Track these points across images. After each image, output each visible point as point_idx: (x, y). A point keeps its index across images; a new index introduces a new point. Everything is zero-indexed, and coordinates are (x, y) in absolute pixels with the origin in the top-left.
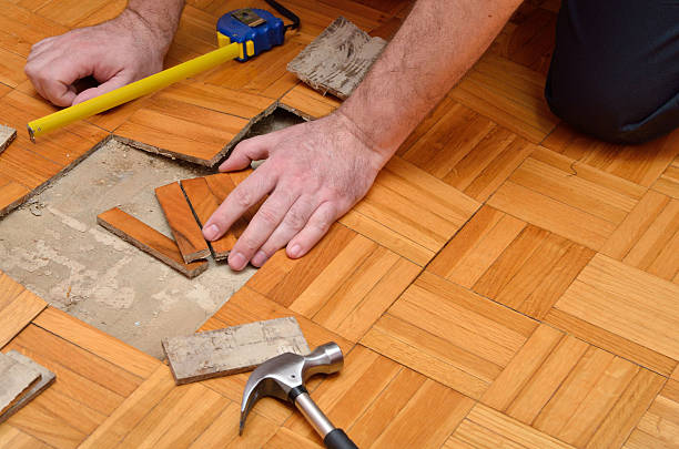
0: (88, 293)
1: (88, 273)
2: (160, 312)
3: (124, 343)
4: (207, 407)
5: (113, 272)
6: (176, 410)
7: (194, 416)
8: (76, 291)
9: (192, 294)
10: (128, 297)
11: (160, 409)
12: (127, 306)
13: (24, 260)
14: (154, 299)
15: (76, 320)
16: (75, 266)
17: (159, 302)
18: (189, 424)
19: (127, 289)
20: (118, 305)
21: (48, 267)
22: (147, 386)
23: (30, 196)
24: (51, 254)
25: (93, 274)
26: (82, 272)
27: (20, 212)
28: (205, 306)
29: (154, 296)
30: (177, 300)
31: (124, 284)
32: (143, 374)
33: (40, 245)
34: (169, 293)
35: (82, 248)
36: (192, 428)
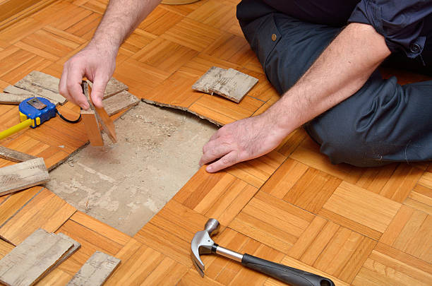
0: (96, 204)
1: (97, 194)
2: (131, 213)
3: (114, 228)
4: (154, 259)
5: (108, 194)
6: (139, 260)
7: (148, 264)
8: (91, 203)
9: (146, 204)
10: (115, 206)
11: (131, 260)
12: (115, 210)
13: (66, 188)
14: (128, 207)
15: (90, 217)
16: (90, 191)
17: (130, 208)
18: (145, 268)
19: (115, 202)
20: (111, 209)
21: (77, 191)
22: (125, 249)
23: (69, 157)
24: (78, 185)
25: (98, 194)
26: (93, 194)
27: (64, 165)
28: (152, 210)
29: (128, 205)
30: (139, 207)
31: (114, 199)
32: (124, 243)
33: (74, 181)
34: (135, 203)
35: (93, 182)
36: (146, 270)
